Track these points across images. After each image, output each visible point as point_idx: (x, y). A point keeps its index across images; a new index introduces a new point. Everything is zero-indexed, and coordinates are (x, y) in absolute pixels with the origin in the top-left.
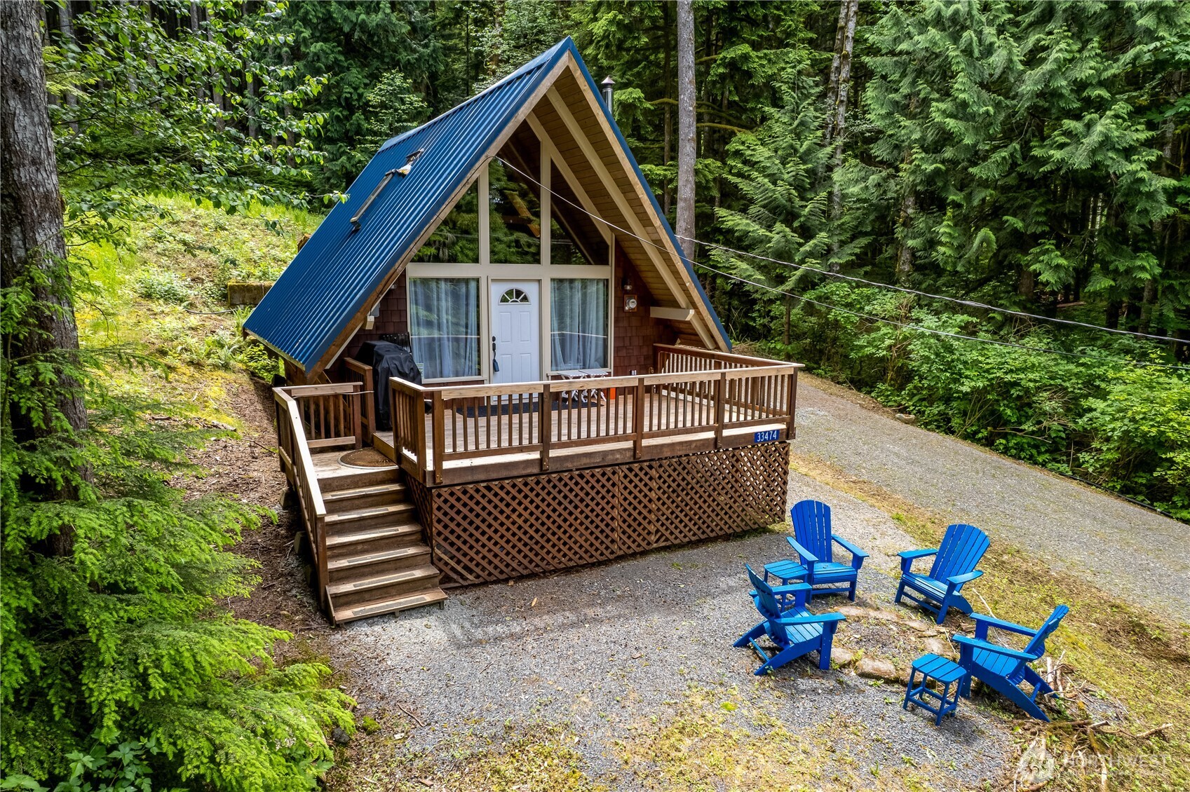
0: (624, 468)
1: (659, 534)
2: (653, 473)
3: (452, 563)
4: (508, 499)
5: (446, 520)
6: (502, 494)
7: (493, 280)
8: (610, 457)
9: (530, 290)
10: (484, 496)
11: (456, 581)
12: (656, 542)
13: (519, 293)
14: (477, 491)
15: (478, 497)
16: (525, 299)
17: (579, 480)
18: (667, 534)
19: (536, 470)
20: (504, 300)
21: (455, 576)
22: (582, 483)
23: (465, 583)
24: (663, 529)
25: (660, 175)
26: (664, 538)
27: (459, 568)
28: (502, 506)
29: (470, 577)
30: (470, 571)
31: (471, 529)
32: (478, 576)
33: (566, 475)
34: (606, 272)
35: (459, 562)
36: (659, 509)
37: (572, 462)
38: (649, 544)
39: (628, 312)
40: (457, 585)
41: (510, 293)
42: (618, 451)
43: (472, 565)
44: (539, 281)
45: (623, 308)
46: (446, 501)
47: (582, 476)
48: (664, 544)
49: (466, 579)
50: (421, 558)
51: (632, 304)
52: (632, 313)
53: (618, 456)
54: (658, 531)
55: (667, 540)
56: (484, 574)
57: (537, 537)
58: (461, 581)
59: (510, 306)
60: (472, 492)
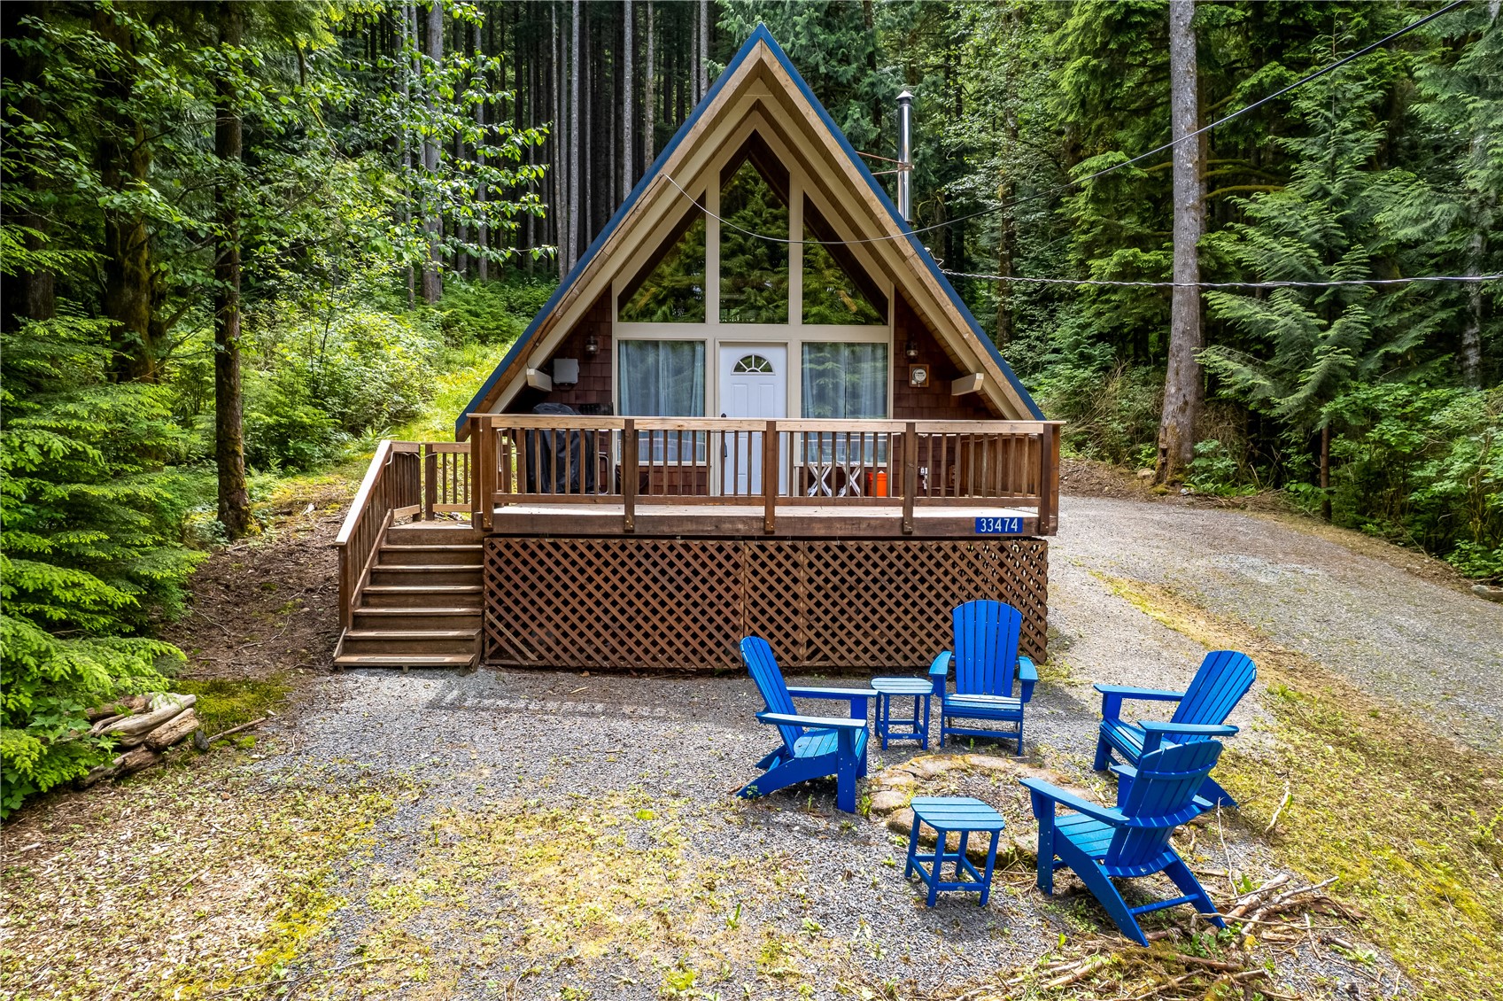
0: (753, 544)
1: (813, 648)
2: (800, 558)
3: (508, 634)
4: (582, 563)
5: (501, 578)
6: (574, 555)
7: (722, 344)
8: (728, 526)
9: (774, 356)
10: (549, 555)
11: (511, 657)
12: (809, 658)
13: (759, 359)
14: (541, 547)
15: (542, 555)
16: (768, 369)
17: (683, 552)
18: (826, 649)
19: (618, 530)
20: (738, 368)
21: (512, 651)
22: (688, 557)
23: (526, 663)
24: (819, 642)
25: (1149, 261)
26: (820, 655)
27: (516, 641)
28: (574, 571)
29: (533, 657)
30: (533, 650)
31: (533, 595)
32: (541, 657)
33: (663, 545)
34: (883, 334)
35: (516, 634)
36: (810, 612)
37: (670, 526)
38: (795, 658)
39: (915, 388)
40: (514, 663)
41: (747, 359)
42: (739, 518)
43: (533, 641)
44: (786, 344)
45: (908, 382)
46: (500, 554)
47: (687, 548)
48: (821, 664)
49: (525, 658)
50: (471, 619)
51: (919, 376)
52: (921, 390)
53: (740, 526)
54: (810, 643)
55: (826, 658)
56: (550, 656)
57: (622, 619)
58: (519, 658)
59: (746, 377)
60: (534, 547)
